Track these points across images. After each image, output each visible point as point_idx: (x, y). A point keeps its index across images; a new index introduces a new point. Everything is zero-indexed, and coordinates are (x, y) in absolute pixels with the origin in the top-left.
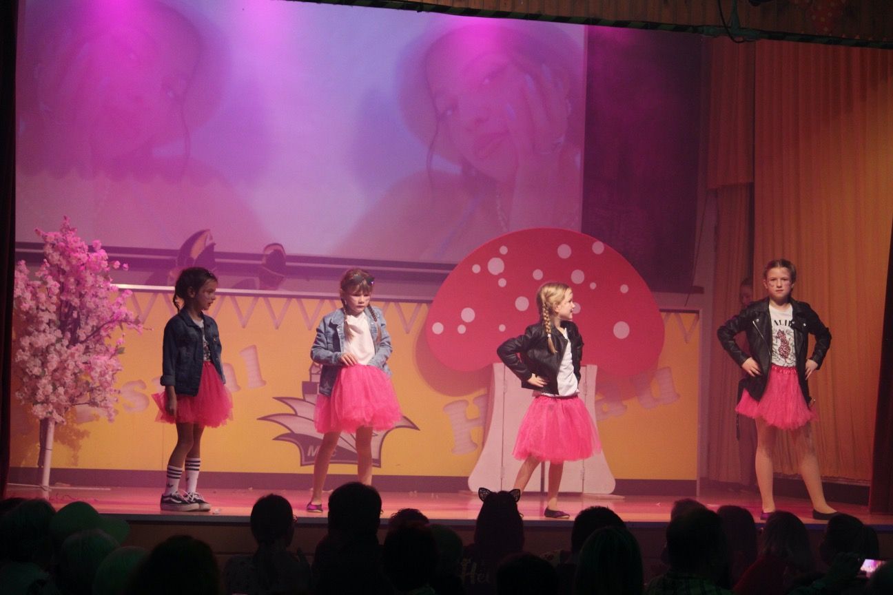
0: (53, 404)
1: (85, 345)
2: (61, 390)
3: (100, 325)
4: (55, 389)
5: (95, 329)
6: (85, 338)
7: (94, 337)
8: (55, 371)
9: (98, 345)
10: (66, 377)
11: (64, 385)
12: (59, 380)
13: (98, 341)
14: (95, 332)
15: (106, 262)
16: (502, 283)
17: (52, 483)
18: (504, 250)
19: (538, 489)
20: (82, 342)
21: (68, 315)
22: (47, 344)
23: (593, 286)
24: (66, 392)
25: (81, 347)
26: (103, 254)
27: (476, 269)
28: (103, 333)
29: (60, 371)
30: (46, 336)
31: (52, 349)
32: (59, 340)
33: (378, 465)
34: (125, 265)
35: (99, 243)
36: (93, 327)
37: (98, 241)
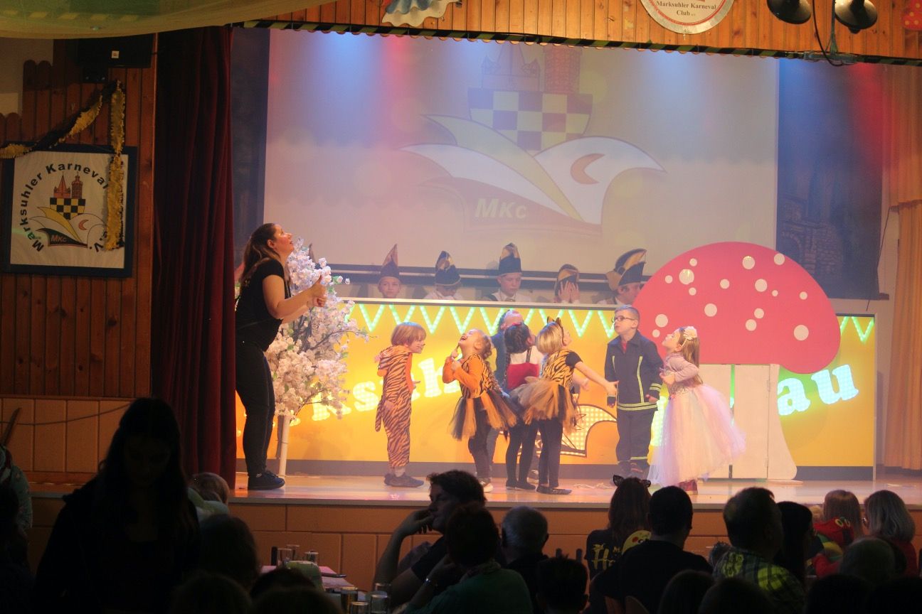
0: (285, 402)
1: (315, 351)
2: (292, 390)
3: (329, 333)
4: (287, 389)
5: (325, 336)
6: (315, 344)
7: (324, 344)
8: (287, 373)
9: (327, 351)
10: (297, 379)
11: (295, 386)
12: (291, 382)
13: (328, 347)
14: (324, 340)
15: (330, 277)
16: (693, 291)
17: (287, 473)
18: (693, 262)
19: (727, 476)
20: (312, 349)
21: (300, 325)
22: (279, 350)
23: (775, 293)
24: (297, 393)
25: (311, 353)
26: (328, 269)
27: (669, 279)
28: (331, 340)
29: (291, 374)
30: (279, 343)
31: (285, 354)
32: (290, 347)
33: (584, 455)
34: (347, 280)
35: (323, 261)
36: (323, 335)
37: (323, 259)
